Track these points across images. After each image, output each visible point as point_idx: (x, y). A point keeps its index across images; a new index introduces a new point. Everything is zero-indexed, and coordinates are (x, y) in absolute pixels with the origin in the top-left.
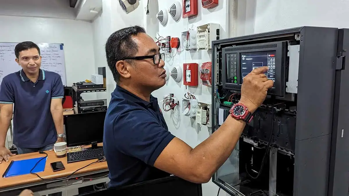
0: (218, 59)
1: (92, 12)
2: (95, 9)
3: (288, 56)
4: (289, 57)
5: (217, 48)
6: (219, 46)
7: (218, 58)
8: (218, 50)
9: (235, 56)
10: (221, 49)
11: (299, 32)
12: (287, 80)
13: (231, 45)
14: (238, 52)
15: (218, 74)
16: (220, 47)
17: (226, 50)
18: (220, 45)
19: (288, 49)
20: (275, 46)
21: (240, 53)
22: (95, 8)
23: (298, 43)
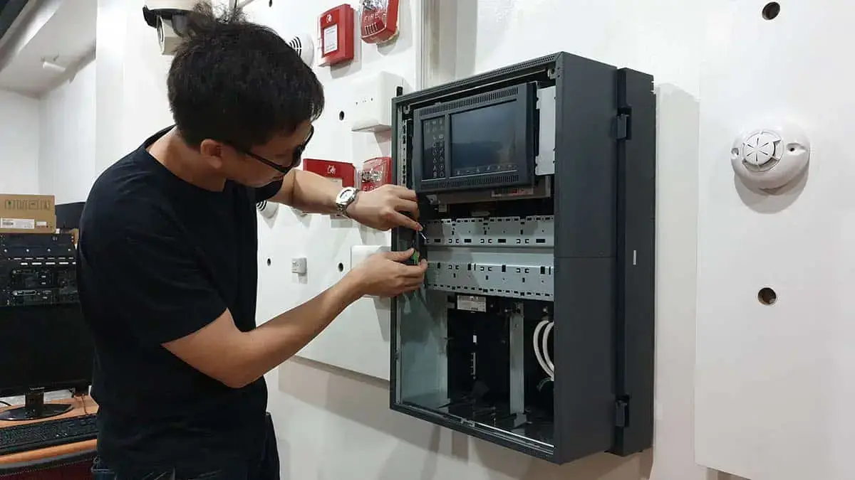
0: (406, 134)
1: (46, 67)
2: (57, 60)
3: (537, 108)
4: (539, 110)
5: (403, 114)
6: (407, 109)
7: (404, 133)
8: (404, 117)
9: (441, 122)
10: (411, 115)
11: (554, 63)
12: (537, 153)
13: (432, 103)
14: (446, 113)
15: (404, 167)
16: (409, 109)
17: (422, 114)
18: (409, 106)
19: (538, 96)
20: (515, 91)
21: (450, 115)
22: (57, 57)
23: (552, 83)
